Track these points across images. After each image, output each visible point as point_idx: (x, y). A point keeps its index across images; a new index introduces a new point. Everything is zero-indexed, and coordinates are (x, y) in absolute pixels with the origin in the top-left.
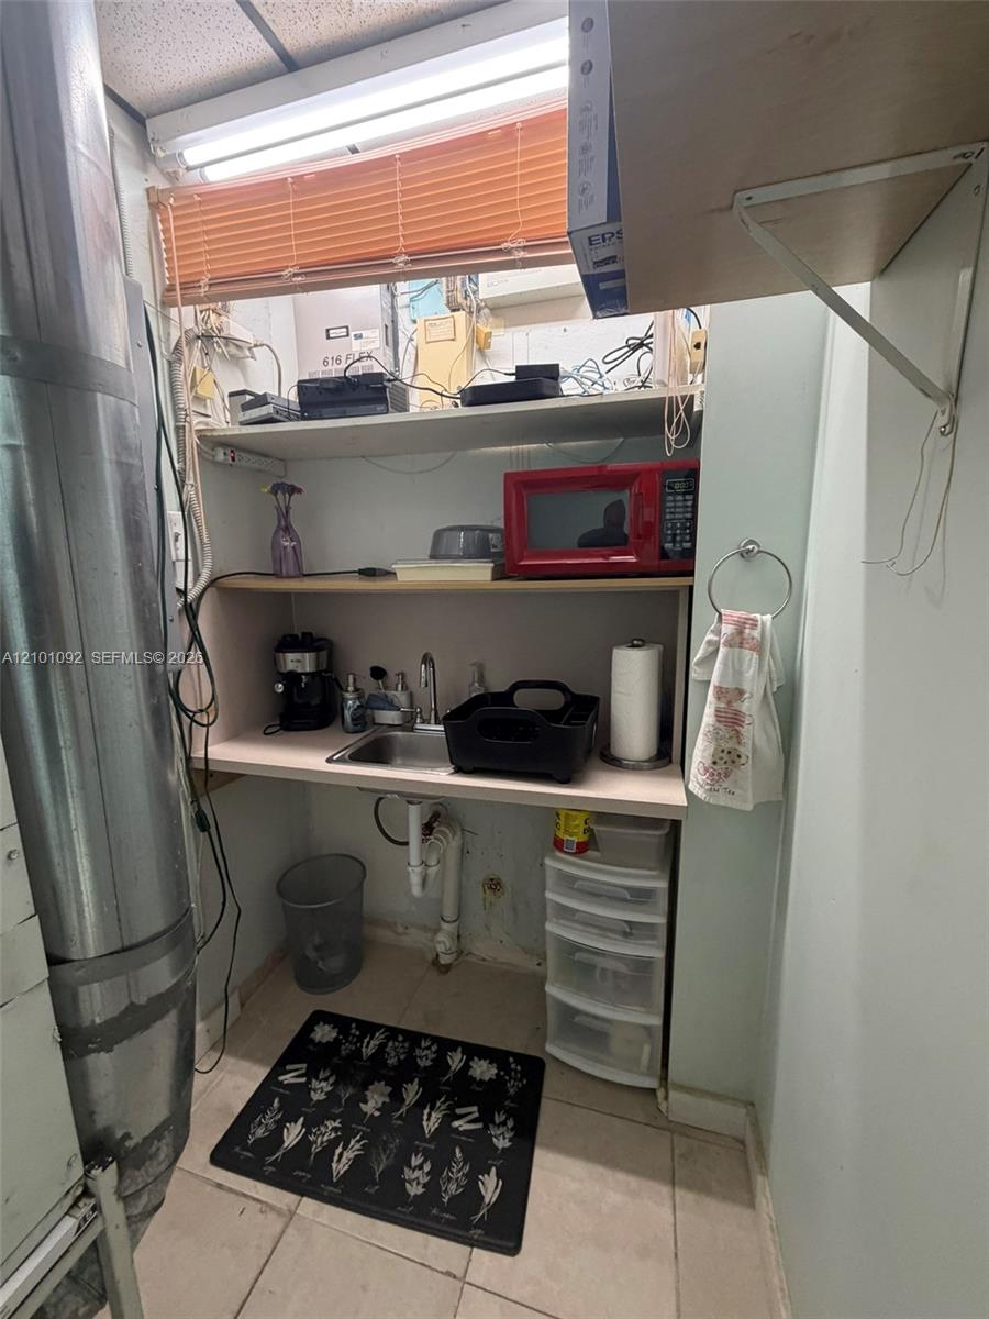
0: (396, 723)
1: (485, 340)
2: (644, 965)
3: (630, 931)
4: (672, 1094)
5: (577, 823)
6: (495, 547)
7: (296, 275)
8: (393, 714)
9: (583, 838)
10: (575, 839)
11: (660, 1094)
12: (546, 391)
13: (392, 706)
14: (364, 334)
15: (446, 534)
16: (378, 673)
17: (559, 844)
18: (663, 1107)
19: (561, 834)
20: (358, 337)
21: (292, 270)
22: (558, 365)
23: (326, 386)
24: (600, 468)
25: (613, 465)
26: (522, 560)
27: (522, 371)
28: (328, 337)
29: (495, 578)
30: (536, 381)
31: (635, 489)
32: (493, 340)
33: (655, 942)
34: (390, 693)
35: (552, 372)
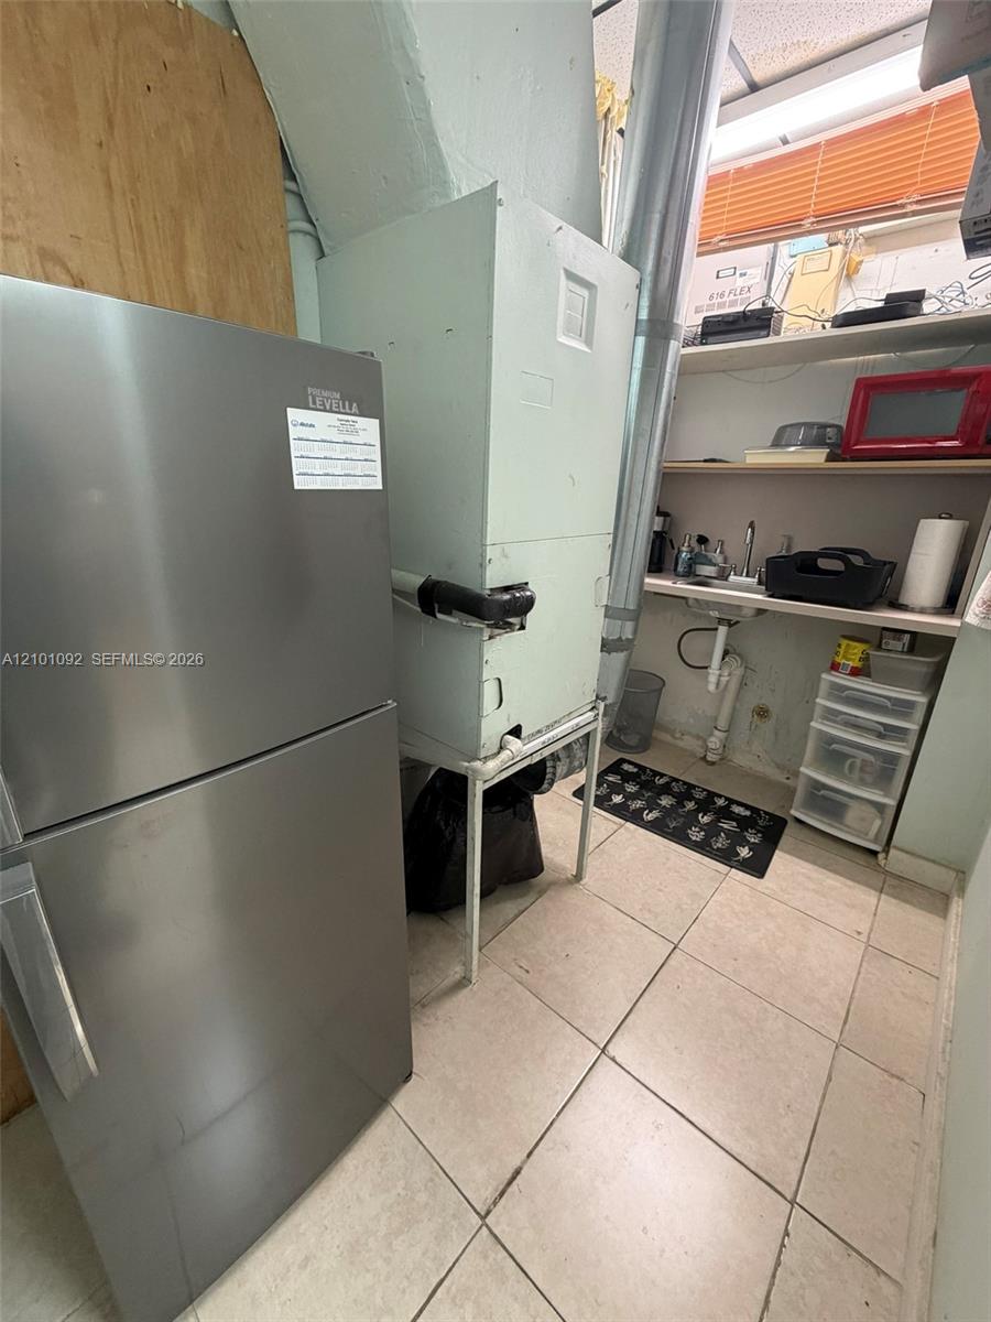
0: (713, 575)
1: (856, 267)
2: (892, 759)
3: (886, 732)
4: (893, 852)
5: (856, 651)
6: (830, 438)
7: (722, 240)
8: (713, 568)
9: (857, 664)
10: (851, 663)
11: (881, 856)
12: (909, 312)
13: (711, 563)
14: (749, 272)
15: (789, 429)
16: (702, 540)
17: (835, 667)
18: (882, 863)
19: (839, 659)
20: (742, 275)
21: (720, 238)
22: (924, 291)
23: (726, 319)
24: (945, 371)
25: (956, 369)
26: (856, 445)
27: (890, 298)
28: (718, 277)
29: (827, 461)
30: (902, 304)
31: (974, 388)
32: (863, 267)
33: (904, 744)
34: (710, 555)
35: (918, 297)
